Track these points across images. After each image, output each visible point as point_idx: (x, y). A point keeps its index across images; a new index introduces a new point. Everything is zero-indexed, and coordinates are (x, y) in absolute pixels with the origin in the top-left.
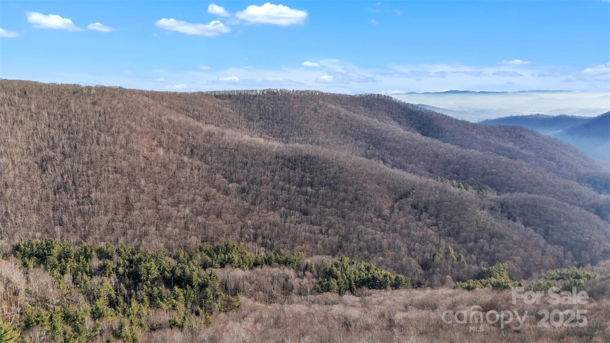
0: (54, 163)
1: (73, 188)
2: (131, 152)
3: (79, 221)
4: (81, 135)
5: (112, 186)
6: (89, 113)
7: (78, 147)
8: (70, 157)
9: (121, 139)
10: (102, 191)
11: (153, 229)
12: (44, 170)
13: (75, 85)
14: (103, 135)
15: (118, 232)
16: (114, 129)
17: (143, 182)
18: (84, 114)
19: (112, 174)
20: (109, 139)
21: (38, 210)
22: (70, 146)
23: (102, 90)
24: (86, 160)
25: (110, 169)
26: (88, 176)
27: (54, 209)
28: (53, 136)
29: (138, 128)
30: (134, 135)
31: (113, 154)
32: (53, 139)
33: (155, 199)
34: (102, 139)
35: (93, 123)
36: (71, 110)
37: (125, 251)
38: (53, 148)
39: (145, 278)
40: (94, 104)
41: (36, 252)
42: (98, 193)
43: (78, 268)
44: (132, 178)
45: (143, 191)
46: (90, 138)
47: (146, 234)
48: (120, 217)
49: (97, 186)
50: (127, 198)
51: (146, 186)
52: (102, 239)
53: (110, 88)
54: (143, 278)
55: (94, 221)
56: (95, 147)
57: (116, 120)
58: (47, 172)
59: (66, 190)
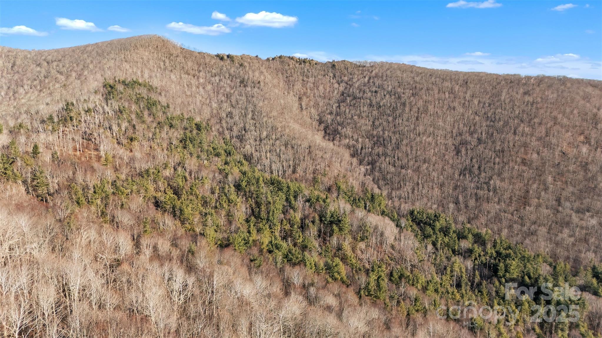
0: (469, 147)
1: (477, 172)
2: (548, 145)
3: (472, 203)
4: (501, 123)
5: (515, 177)
6: (516, 103)
7: (494, 134)
8: (485, 143)
9: (541, 131)
10: (503, 180)
11: (543, 231)
12: (458, 152)
13: (515, 75)
14: (522, 125)
15: (505, 223)
16: (536, 120)
17: (550, 179)
18: (511, 103)
19: (519, 165)
20: (527, 129)
21: (442, 185)
22: (488, 133)
23: (541, 80)
24: (498, 148)
25: (518, 159)
26: (494, 164)
27: (456, 188)
28: (476, 123)
29: (565, 121)
30: (557, 127)
31: (525, 145)
32: (475, 125)
33: (558, 200)
34: (521, 129)
35: (517, 112)
36: (500, 99)
37: (501, 243)
38: (471, 134)
39: (501, 274)
40: (525, 93)
41: (424, 220)
42: (498, 183)
43: (448, 244)
44: (540, 172)
45: (546, 189)
46: (508, 127)
47: (533, 233)
48: (511, 209)
49: (499, 175)
50: (528, 192)
51: (551, 184)
52: (486, 225)
53: (549, 78)
54: (501, 273)
55: (485, 206)
56: (510, 137)
57: (542, 111)
58: (460, 154)
59: (471, 172)
